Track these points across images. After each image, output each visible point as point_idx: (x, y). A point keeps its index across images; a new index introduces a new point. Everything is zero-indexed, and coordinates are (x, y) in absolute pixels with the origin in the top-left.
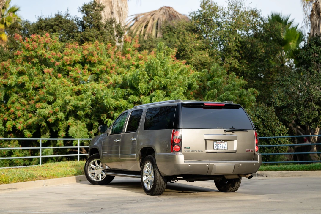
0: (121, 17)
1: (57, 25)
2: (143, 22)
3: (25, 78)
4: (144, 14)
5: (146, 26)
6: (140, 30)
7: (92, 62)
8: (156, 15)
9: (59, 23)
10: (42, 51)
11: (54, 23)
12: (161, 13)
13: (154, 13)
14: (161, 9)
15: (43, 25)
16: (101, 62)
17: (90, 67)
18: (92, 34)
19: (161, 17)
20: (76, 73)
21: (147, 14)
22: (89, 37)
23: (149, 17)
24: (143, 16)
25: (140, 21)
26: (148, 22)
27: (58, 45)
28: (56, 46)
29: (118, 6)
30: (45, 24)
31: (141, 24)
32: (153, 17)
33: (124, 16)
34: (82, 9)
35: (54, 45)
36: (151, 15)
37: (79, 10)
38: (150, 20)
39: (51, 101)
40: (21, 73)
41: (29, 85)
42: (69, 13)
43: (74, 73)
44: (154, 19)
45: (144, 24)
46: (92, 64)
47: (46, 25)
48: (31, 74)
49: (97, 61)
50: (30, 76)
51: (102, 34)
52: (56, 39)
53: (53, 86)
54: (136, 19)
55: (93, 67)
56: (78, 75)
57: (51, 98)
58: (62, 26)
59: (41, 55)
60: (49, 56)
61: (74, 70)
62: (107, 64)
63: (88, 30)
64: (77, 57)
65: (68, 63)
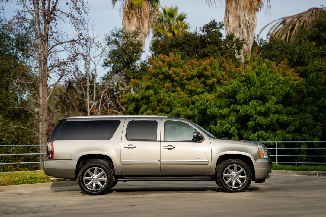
0: (249, 29)
1: (186, 43)
2: (290, 25)
3: (151, 92)
4: (291, 17)
5: (292, 29)
6: (285, 33)
7: (206, 75)
8: (303, 18)
9: (187, 41)
10: (165, 69)
11: (183, 42)
12: (308, 15)
13: (301, 15)
14: (309, 10)
15: (174, 44)
16: (214, 75)
17: (205, 80)
18: (210, 50)
19: (307, 19)
20: (191, 86)
21: (294, 17)
22: (208, 53)
23: (296, 19)
24: (291, 19)
25: (287, 24)
26: (294, 25)
27: (180, 62)
28: (179, 63)
29: (245, 19)
30: (175, 43)
31: (288, 26)
32: (300, 19)
33: (252, 28)
34: (202, 29)
35: (177, 62)
36: (298, 17)
37: (201, 30)
38: (296, 23)
39: (168, 111)
40: (148, 88)
41: (153, 98)
42: (197, 31)
43: (190, 86)
44: (300, 22)
45: (290, 28)
46: (207, 78)
47: (177, 44)
48: (156, 88)
49: (210, 75)
50: (155, 89)
51: (220, 49)
52: (178, 57)
53: (168, 99)
54: (284, 22)
55: (207, 80)
56: (192, 88)
57: (169, 108)
58: (190, 43)
59: (165, 72)
60: (171, 72)
61: (190, 84)
62: (219, 76)
63: (207, 47)
64: (194, 72)
65: (185, 78)
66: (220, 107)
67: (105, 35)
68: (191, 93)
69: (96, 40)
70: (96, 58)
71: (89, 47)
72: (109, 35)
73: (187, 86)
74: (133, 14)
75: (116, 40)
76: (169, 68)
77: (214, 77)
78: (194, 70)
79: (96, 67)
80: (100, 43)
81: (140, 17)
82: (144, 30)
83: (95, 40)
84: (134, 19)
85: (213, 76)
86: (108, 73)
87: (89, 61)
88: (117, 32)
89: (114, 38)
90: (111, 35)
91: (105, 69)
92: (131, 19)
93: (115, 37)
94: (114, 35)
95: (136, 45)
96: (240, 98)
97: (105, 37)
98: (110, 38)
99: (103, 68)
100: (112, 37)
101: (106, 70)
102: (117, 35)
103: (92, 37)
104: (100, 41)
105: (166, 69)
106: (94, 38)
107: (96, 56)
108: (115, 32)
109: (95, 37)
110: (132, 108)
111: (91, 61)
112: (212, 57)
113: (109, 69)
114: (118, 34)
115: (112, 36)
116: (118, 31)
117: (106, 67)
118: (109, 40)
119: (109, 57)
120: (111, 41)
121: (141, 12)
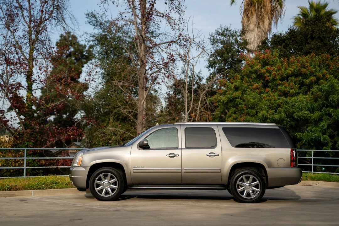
1: (291, 39)
3: (239, 93)
17: (302, 79)
18: (312, 46)
22: (310, 49)
35: (273, 60)
40: (237, 89)
41: (239, 100)
43: (283, 86)
46: (305, 76)
47: (280, 40)
48: (245, 89)
49: (308, 72)
50: (243, 90)
52: (276, 55)
53: (252, 101)
55: (304, 78)
56: (285, 89)
57: (254, 111)
58: (295, 39)
59: (256, 71)
60: (263, 70)
61: (283, 84)
62: (320, 75)
63: (310, 42)
64: (290, 70)
65: (278, 77)
66: (312, 111)
67: (209, 35)
68: (285, 94)
70: (194, 59)
72: (214, 35)
73: (279, 87)
74: (252, 11)
75: (220, 39)
76: (263, 66)
77: (314, 76)
78: (291, 69)
79: (193, 68)
80: (200, 43)
81: (260, 14)
82: (264, 27)
84: (253, 16)
85: (312, 74)
86: (211, 74)
88: (223, 31)
90: (216, 34)
92: (250, 17)
93: (220, 36)
94: (219, 35)
96: (332, 99)
97: (209, 37)
98: (215, 37)
100: (217, 36)
101: (209, 71)
102: (222, 34)
105: (258, 67)
107: (195, 57)
108: (220, 31)
110: (219, 111)
112: (313, 53)
113: (212, 70)
116: (223, 29)
117: (210, 68)
118: (214, 39)
119: (210, 58)
120: (216, 40)
121: (261, 8)
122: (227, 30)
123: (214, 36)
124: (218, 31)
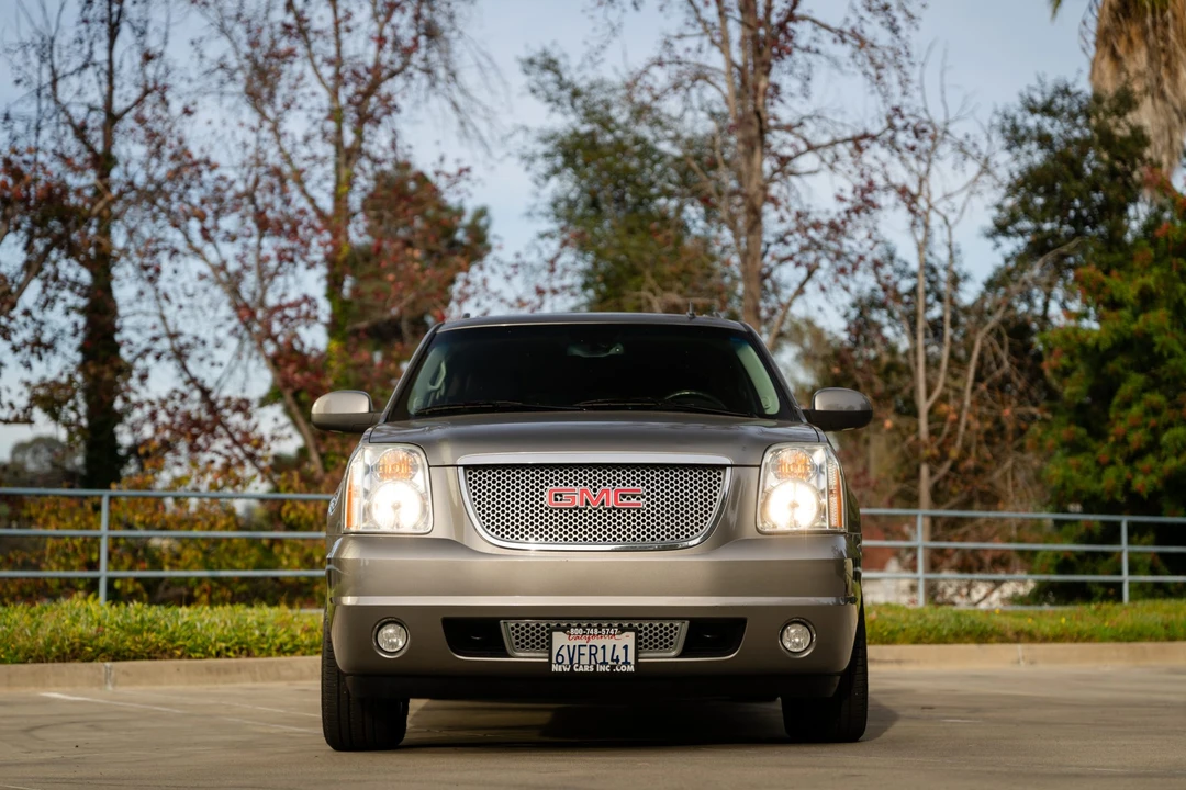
3: (1158, 317)
41: (1167, 342)
69: (958, 131)
70: (952, 198)
71: (925, 157)
72: (1013, 111)
75: (1039, 128)
79: (950, 233)
80: (971, 139)
83: (951, 129)
86: (1007, 260)
87: (926, 213)
88: (1048, 97)
89: (1032, 121)
90: (1021, 110)
91: (998, 245)
93: (1038, 117)
94: (1033, 111)
95: (1124, 140)
98: (1019, 121)
99: (990, 243)
100: (1025, 118)
101: (998, 251)
102: (1047, 109)
103: (939, 119)
104: (971, 133)
106: (947, 124)
107: (952, 191)
108: (1039, 98)
109: (951, 117)
111: (933, 215)
113: (1011, 245)
114: (1052, 101)
115: (1028, 114)
116: (1049, 90)
117: (1001, 239)
118: (1015, 129)
119: (1008, 195)
120: (1022, 132)
121: (1166, 25)
122: (1065, 92)
123: (1014, 119)
124: (1032, 100)
